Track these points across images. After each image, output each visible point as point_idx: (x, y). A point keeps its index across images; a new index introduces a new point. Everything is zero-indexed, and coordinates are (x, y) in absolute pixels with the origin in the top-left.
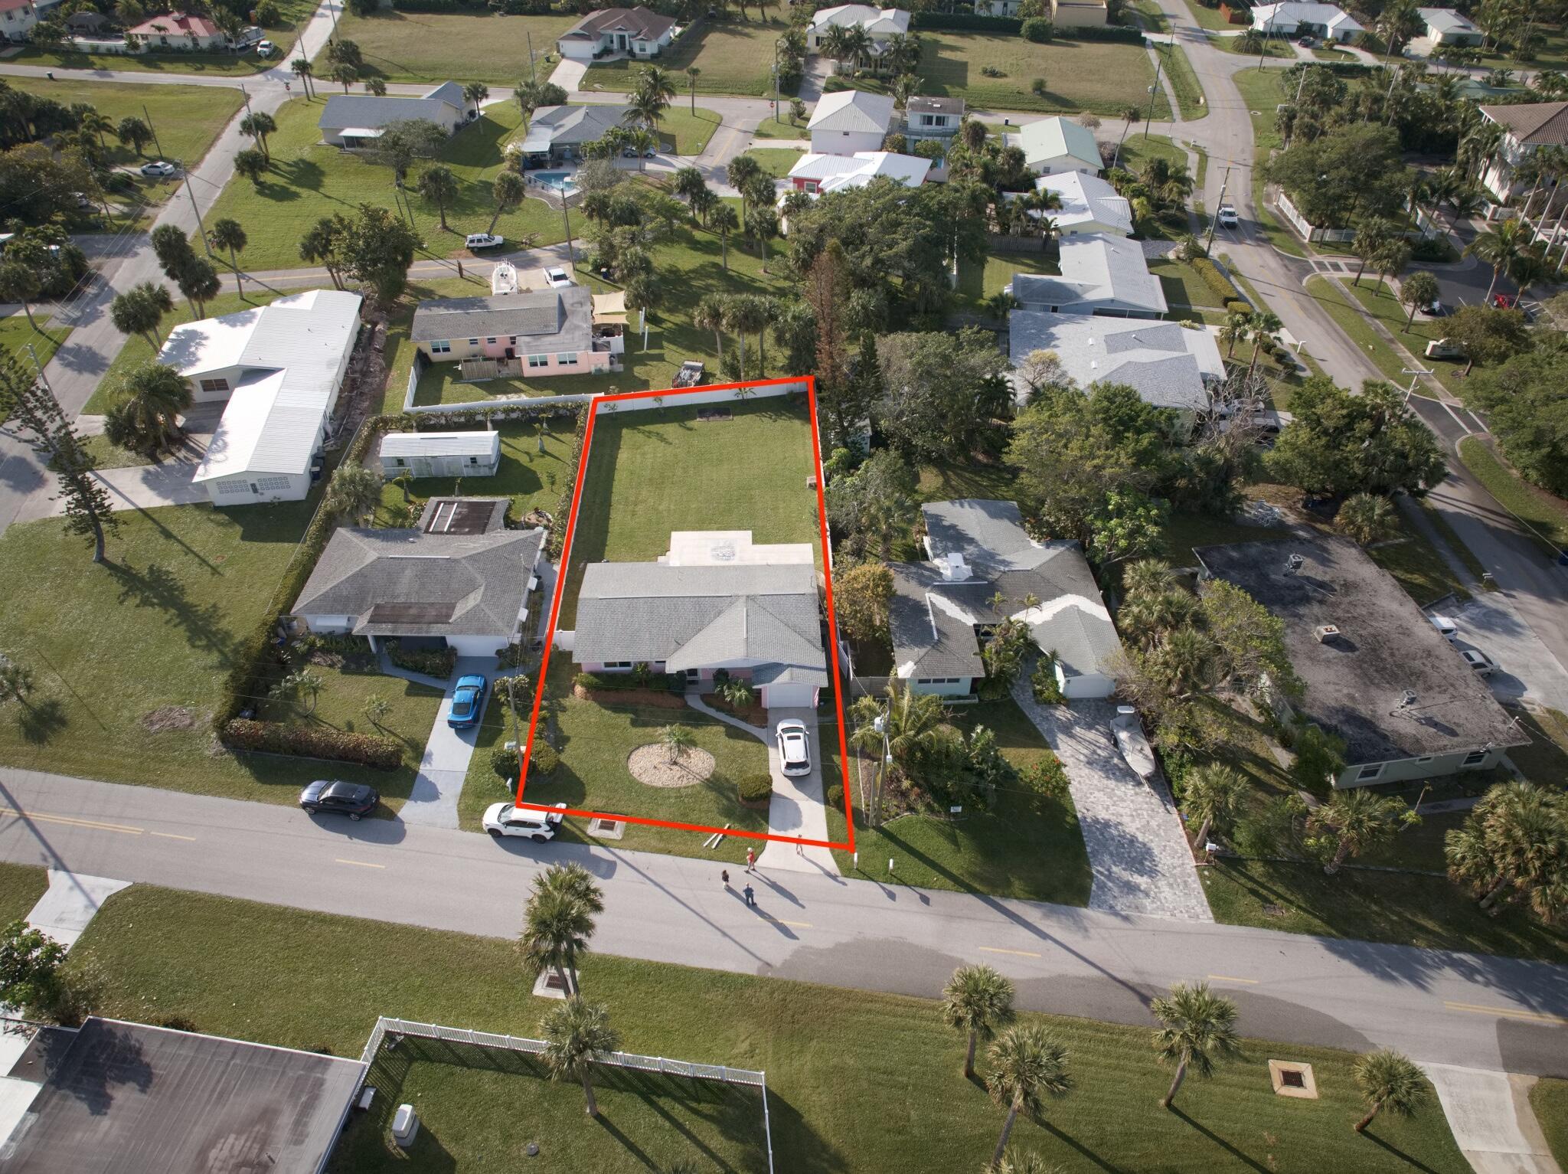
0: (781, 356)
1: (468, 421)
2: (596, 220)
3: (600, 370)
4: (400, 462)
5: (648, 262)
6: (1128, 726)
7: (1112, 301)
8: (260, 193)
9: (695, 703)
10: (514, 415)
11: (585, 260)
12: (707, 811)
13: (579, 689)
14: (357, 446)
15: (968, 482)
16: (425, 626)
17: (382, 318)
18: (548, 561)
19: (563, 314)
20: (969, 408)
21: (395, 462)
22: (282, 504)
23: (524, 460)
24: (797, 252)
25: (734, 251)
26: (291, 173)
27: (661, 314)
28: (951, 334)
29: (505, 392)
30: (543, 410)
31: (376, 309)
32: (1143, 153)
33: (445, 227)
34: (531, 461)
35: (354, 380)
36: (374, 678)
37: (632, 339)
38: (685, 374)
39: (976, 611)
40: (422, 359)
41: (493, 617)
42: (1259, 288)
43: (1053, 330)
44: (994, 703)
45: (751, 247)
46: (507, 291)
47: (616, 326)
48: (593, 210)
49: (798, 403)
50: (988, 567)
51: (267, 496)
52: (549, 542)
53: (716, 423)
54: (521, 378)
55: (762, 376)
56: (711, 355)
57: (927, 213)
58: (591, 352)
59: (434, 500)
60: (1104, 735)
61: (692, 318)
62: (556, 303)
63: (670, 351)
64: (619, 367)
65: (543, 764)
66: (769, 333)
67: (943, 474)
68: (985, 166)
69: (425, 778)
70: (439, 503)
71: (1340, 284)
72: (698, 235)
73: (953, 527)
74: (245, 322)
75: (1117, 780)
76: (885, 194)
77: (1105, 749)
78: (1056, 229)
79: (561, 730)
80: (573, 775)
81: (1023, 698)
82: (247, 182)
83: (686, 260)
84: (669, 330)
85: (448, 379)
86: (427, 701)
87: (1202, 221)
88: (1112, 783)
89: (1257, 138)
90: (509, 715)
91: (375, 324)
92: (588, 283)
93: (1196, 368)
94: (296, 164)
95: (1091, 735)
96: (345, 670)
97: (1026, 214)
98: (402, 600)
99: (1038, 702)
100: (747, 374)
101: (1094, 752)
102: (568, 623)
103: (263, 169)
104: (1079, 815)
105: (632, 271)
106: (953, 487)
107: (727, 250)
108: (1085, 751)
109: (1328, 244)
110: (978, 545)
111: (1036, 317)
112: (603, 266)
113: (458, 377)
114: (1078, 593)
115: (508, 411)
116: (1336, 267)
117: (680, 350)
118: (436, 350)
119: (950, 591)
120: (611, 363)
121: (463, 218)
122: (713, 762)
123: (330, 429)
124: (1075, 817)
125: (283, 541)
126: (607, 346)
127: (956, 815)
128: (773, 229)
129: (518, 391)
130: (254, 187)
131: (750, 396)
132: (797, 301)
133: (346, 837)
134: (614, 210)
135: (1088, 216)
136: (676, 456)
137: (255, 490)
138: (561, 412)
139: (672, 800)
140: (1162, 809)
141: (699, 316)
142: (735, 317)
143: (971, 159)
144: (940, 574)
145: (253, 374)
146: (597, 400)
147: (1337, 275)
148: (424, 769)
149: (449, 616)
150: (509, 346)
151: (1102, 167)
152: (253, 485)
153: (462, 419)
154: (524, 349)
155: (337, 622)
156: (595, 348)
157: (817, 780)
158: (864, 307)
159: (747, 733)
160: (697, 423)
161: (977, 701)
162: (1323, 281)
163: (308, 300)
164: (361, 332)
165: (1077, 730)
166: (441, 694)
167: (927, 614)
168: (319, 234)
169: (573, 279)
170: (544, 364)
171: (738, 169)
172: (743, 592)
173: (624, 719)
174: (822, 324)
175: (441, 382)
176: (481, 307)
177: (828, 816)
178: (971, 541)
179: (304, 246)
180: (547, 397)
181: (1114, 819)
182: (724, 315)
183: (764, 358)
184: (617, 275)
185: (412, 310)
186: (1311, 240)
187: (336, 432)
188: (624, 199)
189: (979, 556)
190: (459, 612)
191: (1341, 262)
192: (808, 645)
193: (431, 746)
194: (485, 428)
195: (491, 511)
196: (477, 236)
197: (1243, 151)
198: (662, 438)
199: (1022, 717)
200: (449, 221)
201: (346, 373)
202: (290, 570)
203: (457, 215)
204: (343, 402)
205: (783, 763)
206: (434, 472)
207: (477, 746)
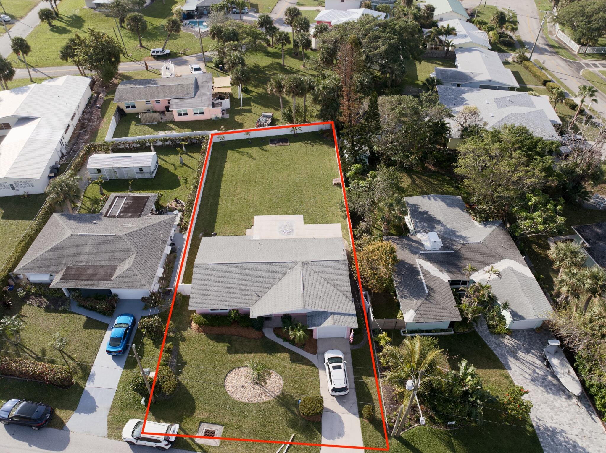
0: (316, 109)
1: (141, 146)
2: (216, 40)
3: (217, 118)
4: (99, 171)
5: (243, 60)
6: (556, 353)
7: (490, 81)
8: (52, 30)
9: (269, 334)
10: (167, 143)
11: (211, 62)
12: (279, 423)
13: (194, 325)
14: (77, 160)
15: (425, 182)
16: (96, 282)
17: (103, 91)
18: (181, 232)
19: (197, 87)
20: (425, 138)
21: (96, 171)
22: (29, 196)
23: (171, 168)
24: (323, 53)
25: (288, 57)
26: (69, 21)
27: (250, 88)
28: (415, 96)
29: (164, 130)
30: (183, 140)
31: (100, 86)
32: (485, 13)
33: (142, 46)
34: (175, 169)
35: (83, 124)
36: (65, 315)
37: (234, 101)
38: (263, 120)
39: (449, 271)
40: (120, 112)
41: (140, 276)
42: (559, 76)
43: (463, 96)
44: (463, 334)
45: (297, 55)
46: (169, 76)
47: (226, 94)
48: (215, 34)
49: (325, 135)
50: (452, 240)
51: (21, 191)
52: (181, 220)
53: (280, 147)
54: (173, 122)
55: (305, 121)
56: (277, 110)
57: (394, 32)
58: (211, 108)
59: (113, 194)
60: (538, 357)
61: (266, 90)
62: (193, 81)
63: (255, 107)
64: (227, 116)
65: (167, 386)
66: (309, 97)
67: (411, 177)
68: (415, 15)
69: (88, 394)
70: (116, 197)
71: (600, 74)
72: (270, 49)
73: (426, 213)
74: (23, 92)
75: (554, 394)
76: (369, 23)
77: (541, 368)
78: (453, 45)
79: (181, 356)
80: (187, 392)
81: (482, 331)
82: (46, 25)
83: (263, 61)
84: (254, 96)
85: (134, 123)
86: (96, 332)
87: (522, 44)
88: (551, 397)
89: (538, 6)
90: (148, 342)
91: (99, 94)
92: (211, 72)
93: (546, 117)
94: (71, 17)
95: (530, 358)
96: (48, 310)
97: (438, 38)
98: (84, 263)
99: (492, 333)
100: (297, 119)
101: (534, 371)
102: (188, 279)
103: (53, 18)
104: (534, 424)
105: (234, 64)
106: (417, 185)
107: (284, 57)
108: (528, 371)
109: (588, 54)
110: (443, 225)
111: (453, 89)
112: (220, 64)
113: (139, 122)
114: (511, 258)
115: (164, 140)
116: (595, 66)
117: (260, 107)
118: (128, 107)
119: (430, 257)
120: (223, 114)
121: (152, 42)
122: (282, 382)
123: (64, 152)
124: (532, 426)
125: (26, 219)
126: (220, 104)
127: (450, 426)
128: (308, 44)
129: (171, 129)
130: (49, 27)
131: (298, 132)
132: (323, 79)
133: (27, 444)
134: (225, 34)
135: (468, 40)
136: (257, 166)
137: (13, 188)
138: (194, 141)
139: (254, 414)
140: (589, 419)
141: (270, 88)
142: (290, 87)
143: (407, 11)
144: (423, 245)
145: (23, 120)
146: (213, 135)
147: (596, 69)
148: (89, 387)
149: (111, 275)
150: (168, 105)
151: (469, 18)
152: (12, 185)
153: (138, 145)
154: (174, 106)
155: (44, 278)
156: (214, 105)
157: (353, 398)
158: (361, 82)
159: (304, 358)
160: (269, 147)
161: (453, 333)
162: (590, 72)
163: (61, 81)
164: (90, 98)
165: (520, 354)
166: (105, 327)
167: (419, 275)
168: (70, 46)
169: (204, 70)
170: (186, 114)
171: (290, 13)
172: (300, 259)
173: (223, 347)
174: (344, 89)
175: (130, 125)
176: (153, 84)
177: (363, 426)
178: (439, 222)
179: (62, 53)
180: (187, 133)
181: (559, 428)
182: (284, 86)
183: (306, 111)
184: (226, 67)
185: (117, 85)
186: (578, 53)
187: (68, 153)
188: (230, 28)
189: (446, 233)
190: (118, 273)
191: (597, 63)
192: (343, 297)
193: (95, 369)
194: (150, 151)
195: (147, 201)
196: (157, 49)
197: (533, 12)
198: (250, 156)
199: (484, 345)
200: (144, 43)
201: (79, 120)
202: (22, 241)
203: (148, 40)
204: (75, 136)
205: (331, 387)
206: (119, 176)
207: (125, 368)
